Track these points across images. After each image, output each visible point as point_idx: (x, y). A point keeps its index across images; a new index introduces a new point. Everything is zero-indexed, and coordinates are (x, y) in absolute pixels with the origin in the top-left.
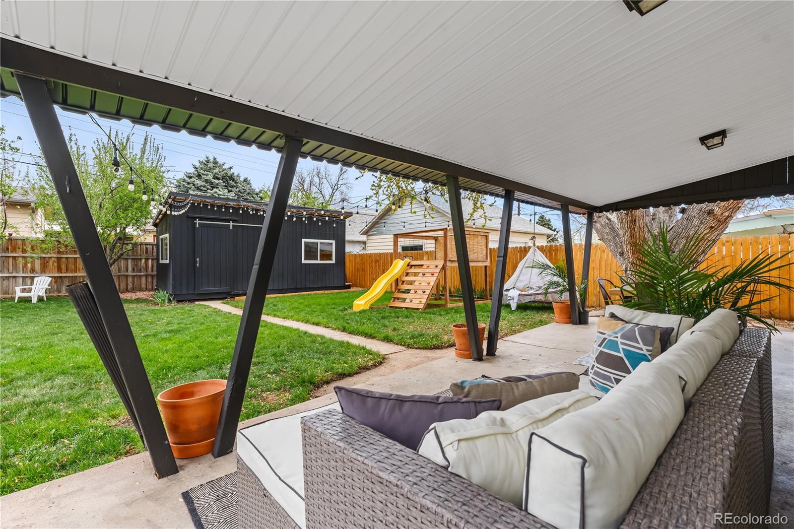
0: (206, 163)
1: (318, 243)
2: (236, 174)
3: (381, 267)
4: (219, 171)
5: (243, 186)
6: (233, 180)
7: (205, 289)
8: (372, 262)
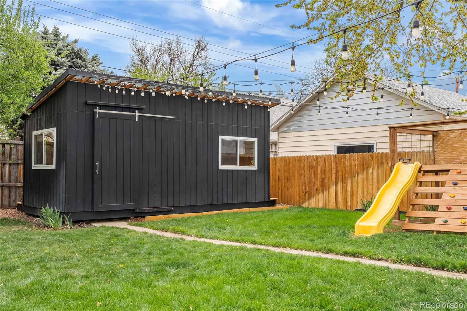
0: (44, 35)
1: (237, 142)
2: (83, 50)
3: (319, 176)
4: (63, 46)
5: (93, 66)
6: (80, 58)
7: (104, 205)
8: (303, 168)
